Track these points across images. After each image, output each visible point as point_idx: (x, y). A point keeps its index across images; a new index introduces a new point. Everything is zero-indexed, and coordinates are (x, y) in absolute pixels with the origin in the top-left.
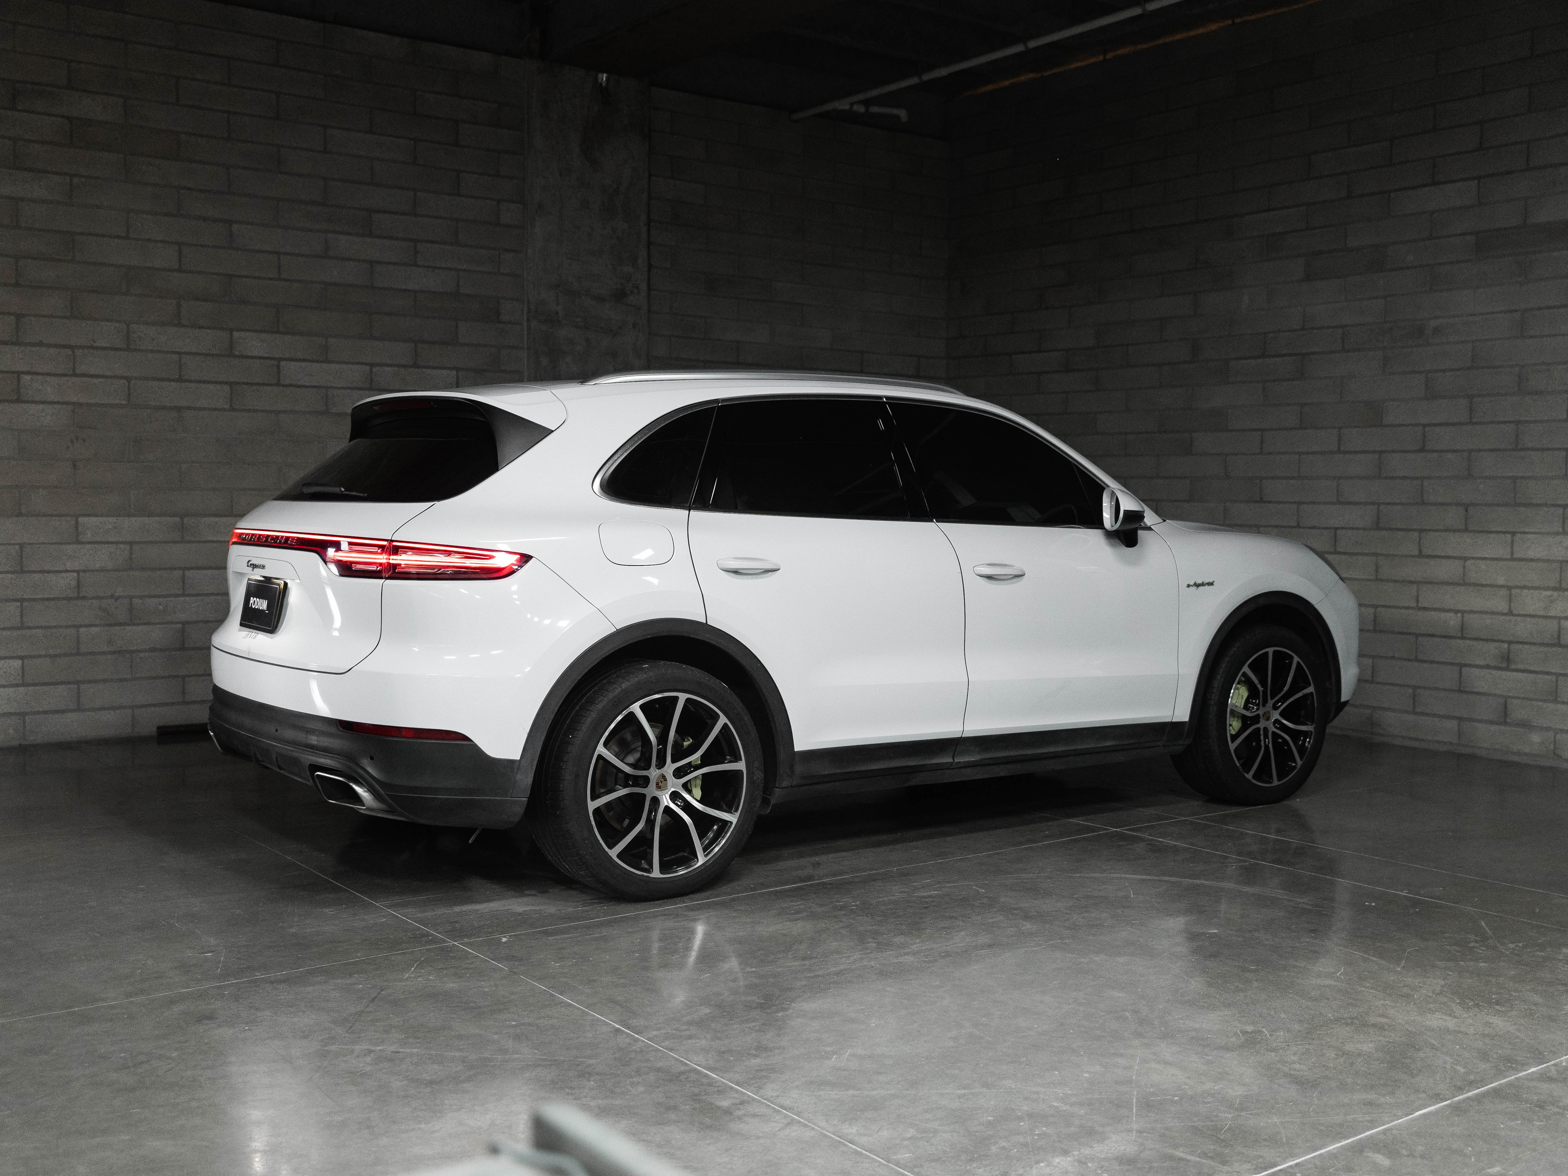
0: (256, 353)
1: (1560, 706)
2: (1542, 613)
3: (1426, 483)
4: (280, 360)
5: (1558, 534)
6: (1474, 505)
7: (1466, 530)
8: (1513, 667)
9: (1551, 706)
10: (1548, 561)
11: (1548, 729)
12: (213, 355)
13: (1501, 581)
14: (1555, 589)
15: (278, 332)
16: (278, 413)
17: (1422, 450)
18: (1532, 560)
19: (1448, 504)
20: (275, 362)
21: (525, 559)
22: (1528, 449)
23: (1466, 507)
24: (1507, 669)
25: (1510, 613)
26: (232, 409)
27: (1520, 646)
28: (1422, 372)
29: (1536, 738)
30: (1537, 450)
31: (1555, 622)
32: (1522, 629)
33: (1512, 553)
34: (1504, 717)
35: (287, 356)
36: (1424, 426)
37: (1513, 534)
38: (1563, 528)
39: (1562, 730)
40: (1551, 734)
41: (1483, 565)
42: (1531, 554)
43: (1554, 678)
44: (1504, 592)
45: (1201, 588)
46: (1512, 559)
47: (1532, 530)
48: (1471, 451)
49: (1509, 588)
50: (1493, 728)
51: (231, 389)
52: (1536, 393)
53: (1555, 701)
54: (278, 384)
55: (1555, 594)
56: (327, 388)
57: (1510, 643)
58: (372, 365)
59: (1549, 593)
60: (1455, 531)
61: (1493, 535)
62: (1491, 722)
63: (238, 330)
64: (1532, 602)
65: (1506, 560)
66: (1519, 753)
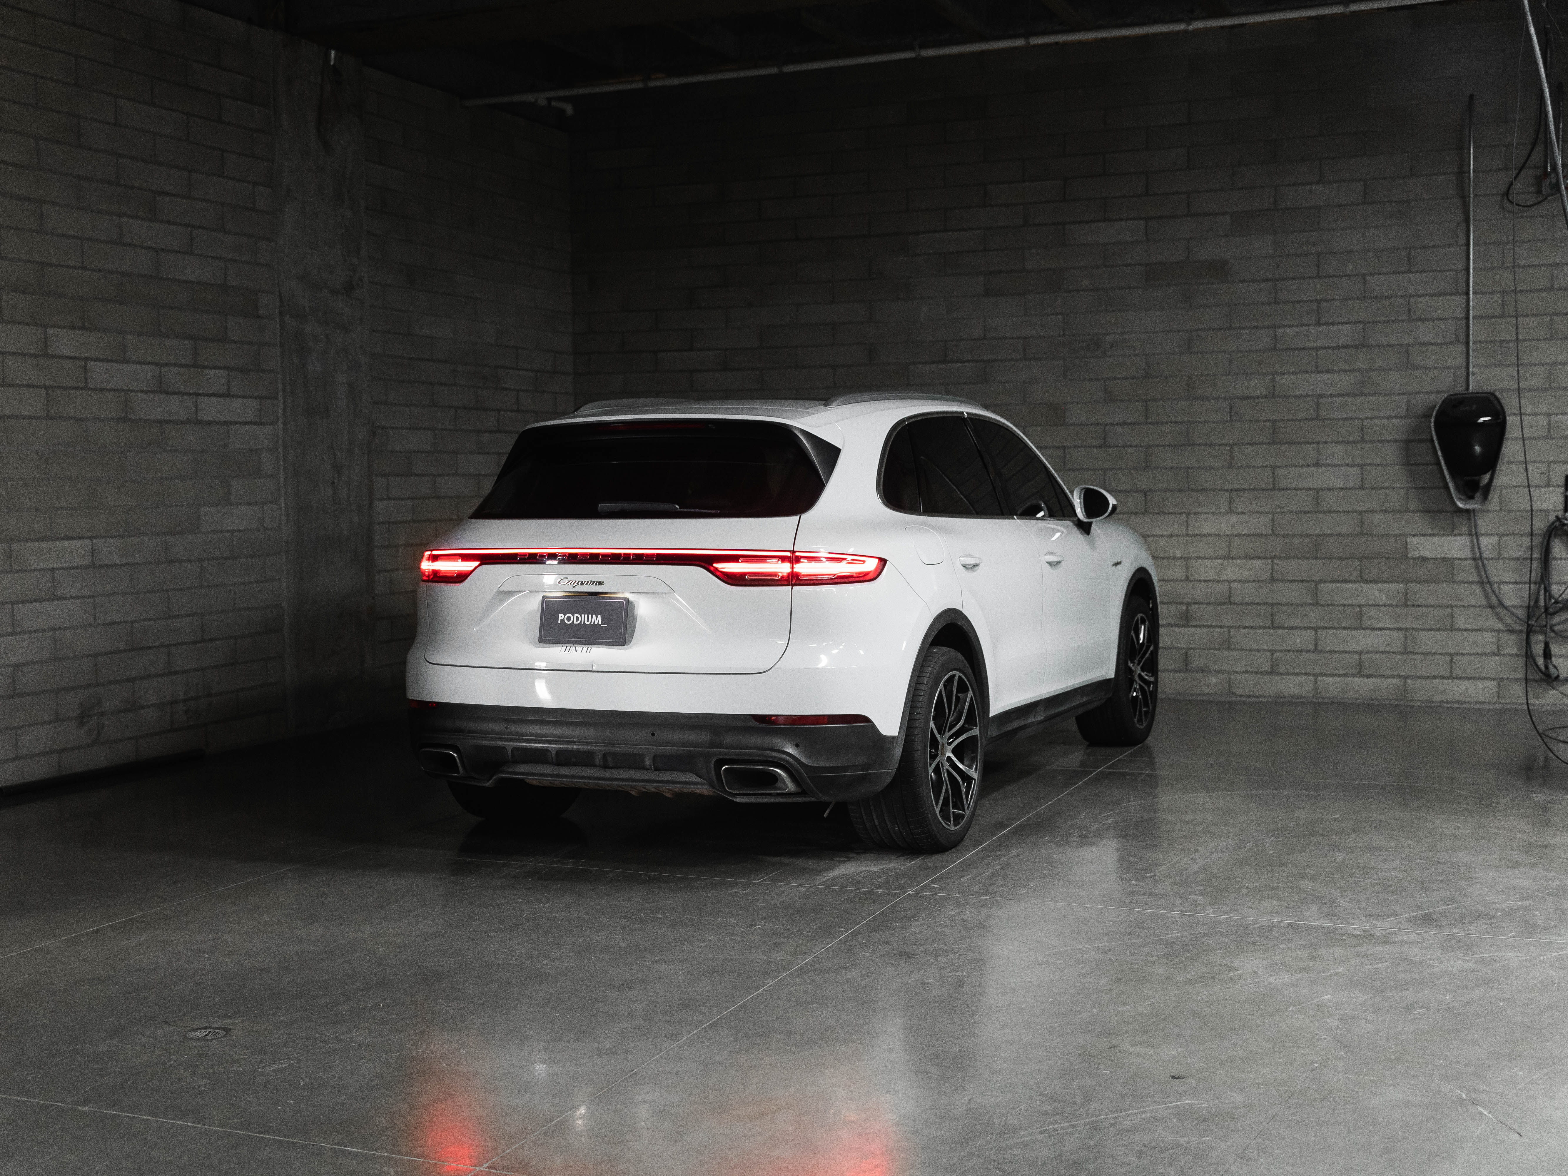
0: (68, 353)
1: (1233, 653)
2: (1215, 578)
3: (1108, 473)
4: (87, 359)
5: (1225, 513)
6: (1150, 491)
7: (1146, 512)
8: (1191, 624)
9: (1225, 653)
10: (1218, 535)
11: (1223, 672)
12: (32, 355)
13: (1178, 553)
14: (1224, 558)
15: (83, 328)
16: (85, 420)
17: (1104, 445)
18: (1205, 535)
19: (1128, 491)
20: (82, 363)
21: (883, 562)
22: (1198, 445)
23: (1146, 493)
24: (1187, 626)
25: (1188, 579)
26: (48, 417)
27: (1197, 606)
28: (1099, 380)
29: (1213, 680)
30: (1206, 445)
31: (1226, 584)
32: (1199, 591)
33: (1187, 530)
34: (1186, 666)
35: (93, 355)
36: (1105, 425)
37: (1188, 514)
38: (1230, 508)
39: (1235, 672)
40: (1225, 676)
41: (1162, 541)
42: (1204, 530)
43: (1226, 630)
44: (1181, 563)
45: (1118, 566)
46: (1188, 535)
47: (1204, 511)
48: (1147, 446)
49: (1186, 559)
50: (1177, 675)
51: (47, 394)
52: (1203, 399)
53: (1229, 649)
54: (86, 388)
55: (1225, 562)
56: (126, 391)
57: (1188, 604)
58: (162, 365)
59: (1220, 561)
60: (1136, 513)
61: (1170, 516)
62: (1176, 671)
63: (51, 326)
64: (1205, 570)
65: (1182, 536)
66: (1199, 694)
